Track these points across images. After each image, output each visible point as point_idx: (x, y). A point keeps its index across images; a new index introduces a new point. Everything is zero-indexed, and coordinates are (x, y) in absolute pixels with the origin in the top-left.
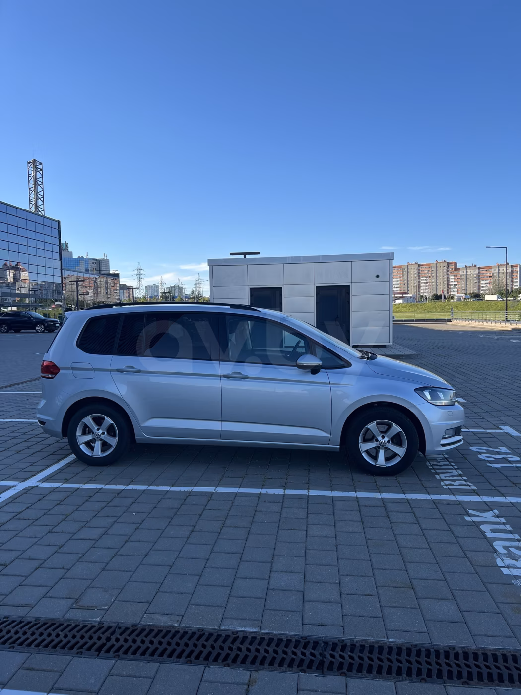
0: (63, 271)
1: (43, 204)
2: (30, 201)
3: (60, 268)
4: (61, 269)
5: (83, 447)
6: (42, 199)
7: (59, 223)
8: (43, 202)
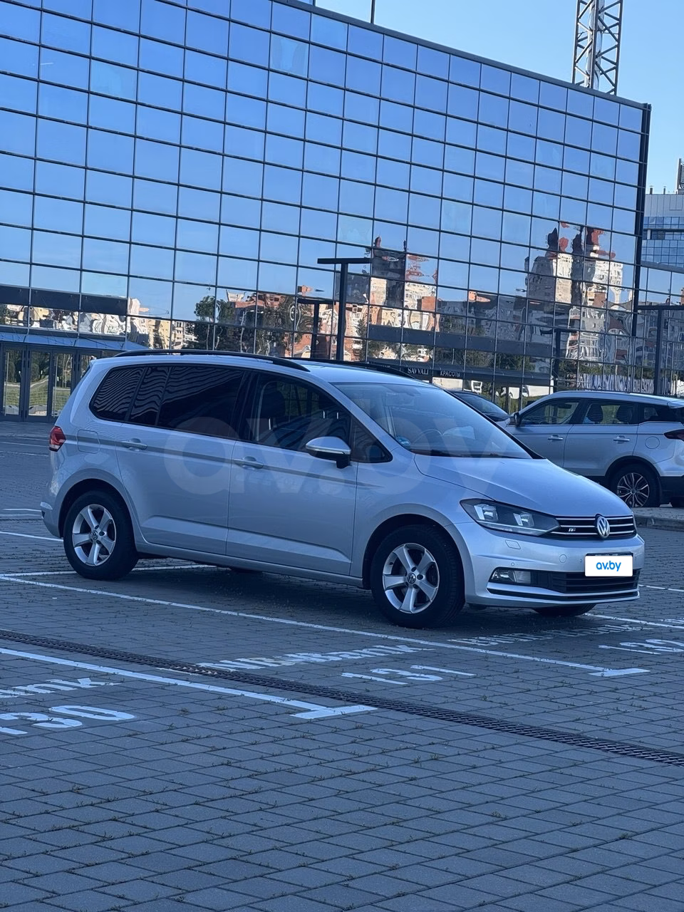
0: (643, 270)
1: (618, 46)
2: (577, 40)
3: (632, 260)
4: (638, 264)
5: (78, 550)
6: (615, 30)
7: (646, 110)
8: (618, 40)
